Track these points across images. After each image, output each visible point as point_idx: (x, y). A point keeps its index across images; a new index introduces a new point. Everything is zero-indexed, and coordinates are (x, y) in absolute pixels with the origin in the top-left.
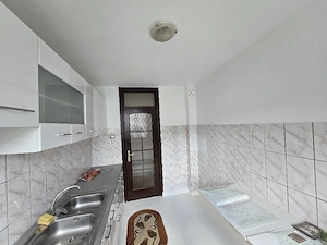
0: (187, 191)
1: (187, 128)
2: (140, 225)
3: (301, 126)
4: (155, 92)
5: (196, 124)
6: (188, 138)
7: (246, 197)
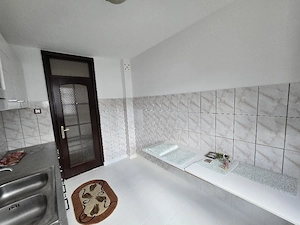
0: (126, 156)
1: (124, 101)
2: (87, 196)
3: (210, 92)
4: (90, 62)
5: (132, 96)
6: (125, 110)
7: (176, 147)
